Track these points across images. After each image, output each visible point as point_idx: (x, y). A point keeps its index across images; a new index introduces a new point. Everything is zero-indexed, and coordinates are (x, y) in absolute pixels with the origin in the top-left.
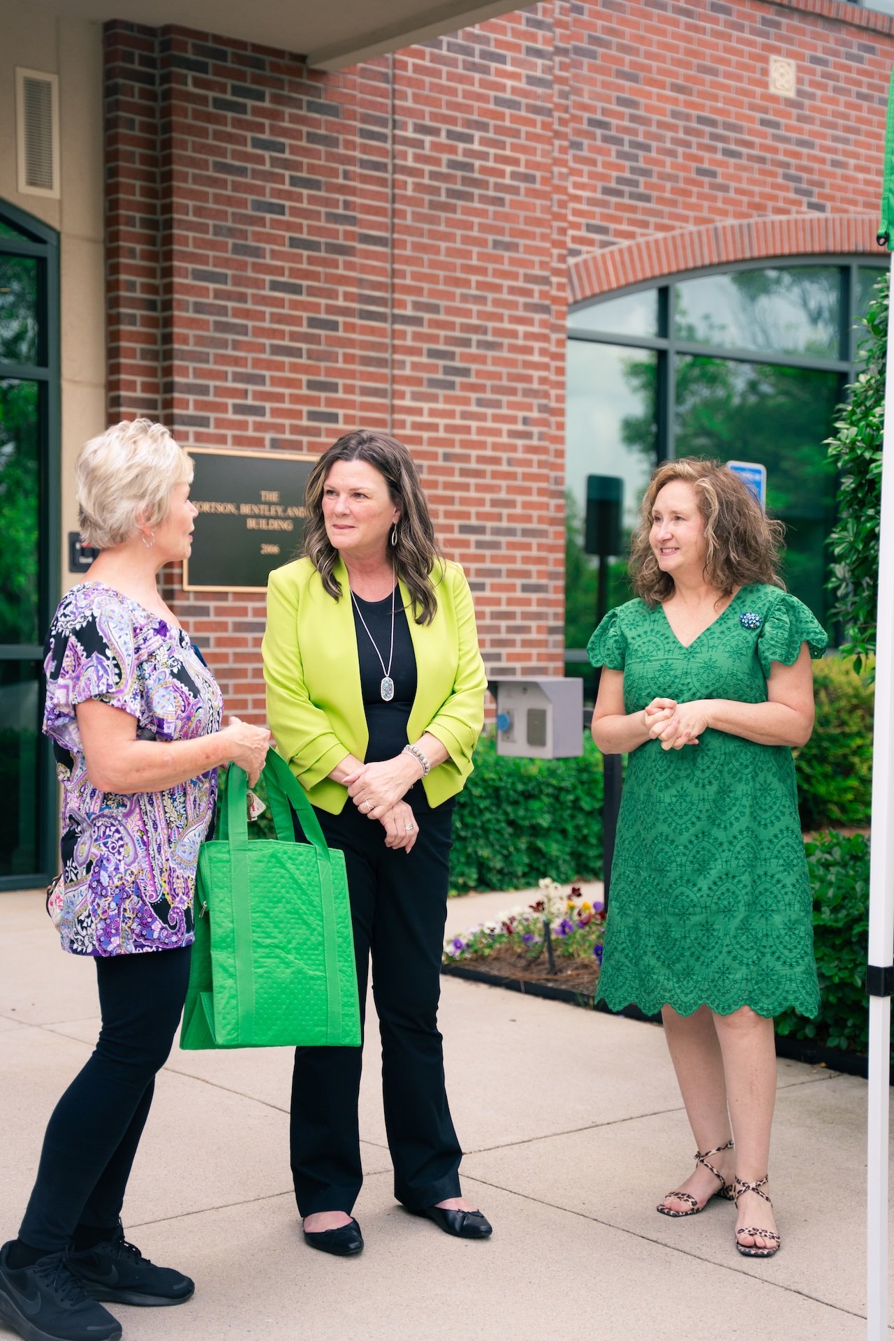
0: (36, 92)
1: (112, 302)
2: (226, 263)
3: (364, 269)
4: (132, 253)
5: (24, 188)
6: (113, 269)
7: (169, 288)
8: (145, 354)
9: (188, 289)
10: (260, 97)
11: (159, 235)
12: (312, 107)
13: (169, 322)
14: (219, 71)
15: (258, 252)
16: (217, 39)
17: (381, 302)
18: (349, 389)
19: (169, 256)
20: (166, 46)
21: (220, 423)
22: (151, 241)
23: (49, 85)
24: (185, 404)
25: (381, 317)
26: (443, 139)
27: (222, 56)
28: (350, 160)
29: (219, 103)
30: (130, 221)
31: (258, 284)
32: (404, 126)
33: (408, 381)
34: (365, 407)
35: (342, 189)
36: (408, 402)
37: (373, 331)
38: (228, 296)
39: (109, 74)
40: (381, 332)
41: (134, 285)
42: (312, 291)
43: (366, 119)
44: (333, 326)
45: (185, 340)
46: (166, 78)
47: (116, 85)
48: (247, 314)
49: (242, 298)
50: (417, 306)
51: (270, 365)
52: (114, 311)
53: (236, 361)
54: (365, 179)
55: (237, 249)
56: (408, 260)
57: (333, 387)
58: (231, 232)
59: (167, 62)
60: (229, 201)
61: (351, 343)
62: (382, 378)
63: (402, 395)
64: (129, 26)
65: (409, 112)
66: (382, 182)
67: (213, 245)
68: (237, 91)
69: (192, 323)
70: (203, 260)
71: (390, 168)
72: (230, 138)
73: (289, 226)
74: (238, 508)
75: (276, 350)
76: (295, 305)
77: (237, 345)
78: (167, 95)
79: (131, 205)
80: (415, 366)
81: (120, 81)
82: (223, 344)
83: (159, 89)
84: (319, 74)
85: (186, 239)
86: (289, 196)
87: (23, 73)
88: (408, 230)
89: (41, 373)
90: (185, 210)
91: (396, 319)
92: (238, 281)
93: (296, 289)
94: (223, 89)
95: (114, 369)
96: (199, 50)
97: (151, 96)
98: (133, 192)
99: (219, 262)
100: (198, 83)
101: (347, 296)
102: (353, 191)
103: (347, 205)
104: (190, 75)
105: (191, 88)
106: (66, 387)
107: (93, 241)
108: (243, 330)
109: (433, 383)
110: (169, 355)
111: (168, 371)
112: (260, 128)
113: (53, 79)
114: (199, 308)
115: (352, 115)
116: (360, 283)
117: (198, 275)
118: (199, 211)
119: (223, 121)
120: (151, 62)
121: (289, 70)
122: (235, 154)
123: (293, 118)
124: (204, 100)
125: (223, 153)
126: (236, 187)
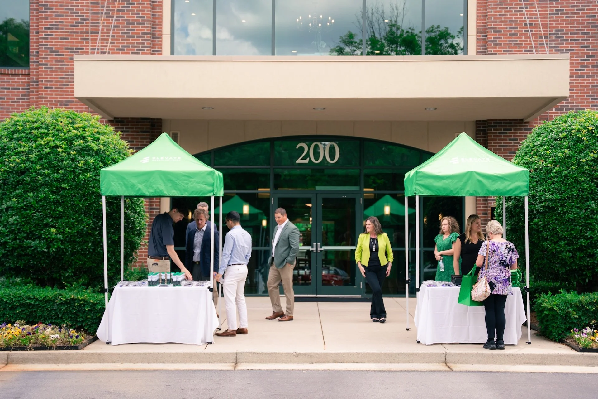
10: (511, 130)
12: (525, 130)
14: (500, 127)
16: (500, 120)
20: (488, 124)
27: (501, 123)
29: (500, 133)
39: (476, 131)
46: (488, 130)
59: (488, 127)
60: (503, 153)
64: (480, 121)
68: (504, 130)
83: (487, 132)
84: (528, 122)
94: (501, 130)
96: (494, 123)
100: (494, 130)
104: (493, 128)
105: (493, 131)
112: (511, 136)
119: (501, 136)
120: (485, 127)
121: (519, 123)
122: (504, 143)
123: (520, 133)
124: (496, 133)
125: (501, 143)
126: (504, 150)
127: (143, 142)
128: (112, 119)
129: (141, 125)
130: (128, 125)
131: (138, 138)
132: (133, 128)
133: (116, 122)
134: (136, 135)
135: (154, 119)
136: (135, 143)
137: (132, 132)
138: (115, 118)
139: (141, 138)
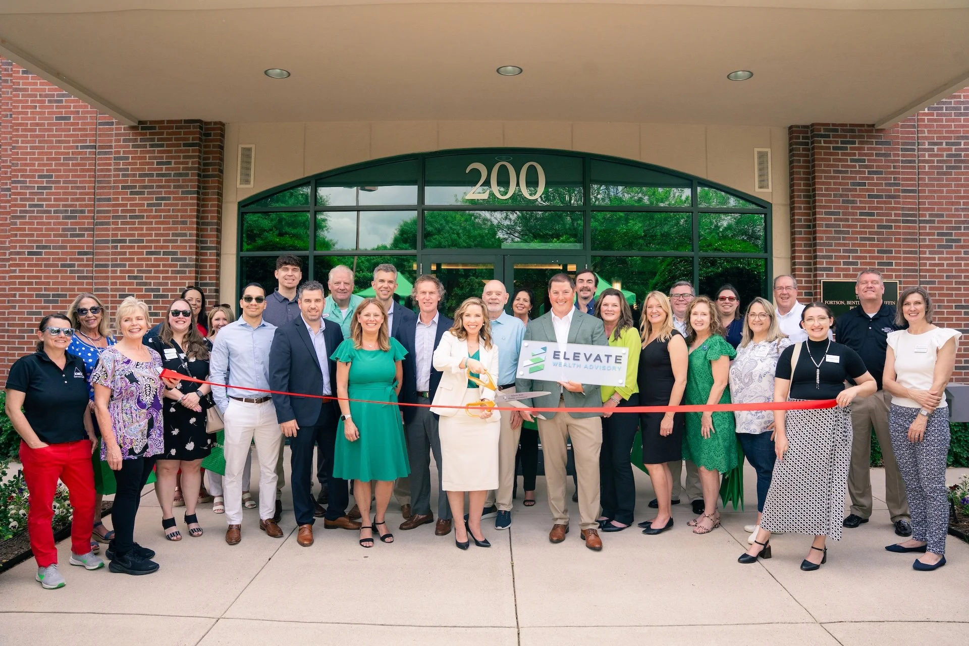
0: (762, 156)
1: (793, 227)
2: (839, 207)
3: (904, 203)
4: (800, 208)
5: (757, 190)
6: (793, 215)
7: (815, 220)
8: (806, 245)
9: (822, 219)
10: (854, 143)
11: (811, 200)
12: (877, 143)
13: (815, 232)
14: (834, 136)
15: (854, 202)
16: (834, 125)
17: (915, 216)
18: (898, 252)
19: (815, 207)
20: (812, 131)
21: (837, 269)
22: (808, 202)
23: (767, 153)
24: (822, 263)
25: (914, 222)
26: (944, 146)
27: (837, 131)
28: (897, 161)
29: (834, 148)
30: (799, 196)
31: (854, 214)
32: (924, 144)
33: (927, 246)
34: (905, 258)
35: (892, 173)
36: (927, 255)
37: (909, 228)
38: (841, 220)
39: (791, 145)
40: (914, 228)
41: (801, 220)
42: (878, 215)
43: (903, 144)
44: (890, 227)
45: (822, 238)
46: (813, 143)
47: (793, 148)
48: (849, 226)
49: (847, 220)
50: (930, 215)
51: (859, 245)
52: (793, 230)
53: (844, 245)
54: (903, 167)
55: (844, 202)
56: (926, 197)
57: (891, 252)
58: (841, 196)
59: (812, 137)
60: (840, 184)
61: (899, 233)
62: (915, 246)
63: (925, 253)
64: (798, 127)
65: (926, 138)
66: (913, 168)
67: (833, 201)
68: (842, 142)
69: (825, 232)
70: (830, 207)
71: (917, 161)
72: (840, 160)
73: (868, 190)
74: (846, 303)
75: (862, 239)
76: (871, 221)
77: (844, 239)
78: (813, 148)
79: (799, 191)
80: (930, 240)
81: (794, 146)
82: (839, 239)
83: (810, 147)
84: (881, 130)
85: (821, 201)
86: (868, 178)
87: (756, 150)
88: (926, 185)
89: (765, 255)
90: (821, 189)
91: (921, 222)
92: (844, 214)
93: (872, 214)
94: (837, 142)
95: (793, 252)
96: (825, 130)
97: (808, 150)
98: (801, 185)
99: (836, 207)
100: (825, 142)
101: (896, 215)
102: (898, 173)
103: (895, 179)
104: (822, 140)
105: (823, 144)
106: (774, 259)
107: (785, 205)
108: (848, 232)
109: (940, 246)
110: (815, 245)
111: (815, 251)
112: (854, 155)
113: (769, 150)
114: (827, 226)
115: (898, 144)
116: (903, 209)
117: (826, 213)
118: (827, 189)
119: (837, 154)
120: (807, 138)
121: (867, 131)
122: (843, 166)
123: (869, 149)
124: (829, 148)
125: (837, 166)
126: (843, 178)
127: (187, 163)
128: (136, 124)
129: (185, 133)
130: (162, 134)
131: (179, 157)
132: (170, 139)
133: (143, 128)
134: (176, 152)
135: (210, 123)
136: (173, 165)
137: (168, 146)
138: (140, 122)
139: (185, 157)
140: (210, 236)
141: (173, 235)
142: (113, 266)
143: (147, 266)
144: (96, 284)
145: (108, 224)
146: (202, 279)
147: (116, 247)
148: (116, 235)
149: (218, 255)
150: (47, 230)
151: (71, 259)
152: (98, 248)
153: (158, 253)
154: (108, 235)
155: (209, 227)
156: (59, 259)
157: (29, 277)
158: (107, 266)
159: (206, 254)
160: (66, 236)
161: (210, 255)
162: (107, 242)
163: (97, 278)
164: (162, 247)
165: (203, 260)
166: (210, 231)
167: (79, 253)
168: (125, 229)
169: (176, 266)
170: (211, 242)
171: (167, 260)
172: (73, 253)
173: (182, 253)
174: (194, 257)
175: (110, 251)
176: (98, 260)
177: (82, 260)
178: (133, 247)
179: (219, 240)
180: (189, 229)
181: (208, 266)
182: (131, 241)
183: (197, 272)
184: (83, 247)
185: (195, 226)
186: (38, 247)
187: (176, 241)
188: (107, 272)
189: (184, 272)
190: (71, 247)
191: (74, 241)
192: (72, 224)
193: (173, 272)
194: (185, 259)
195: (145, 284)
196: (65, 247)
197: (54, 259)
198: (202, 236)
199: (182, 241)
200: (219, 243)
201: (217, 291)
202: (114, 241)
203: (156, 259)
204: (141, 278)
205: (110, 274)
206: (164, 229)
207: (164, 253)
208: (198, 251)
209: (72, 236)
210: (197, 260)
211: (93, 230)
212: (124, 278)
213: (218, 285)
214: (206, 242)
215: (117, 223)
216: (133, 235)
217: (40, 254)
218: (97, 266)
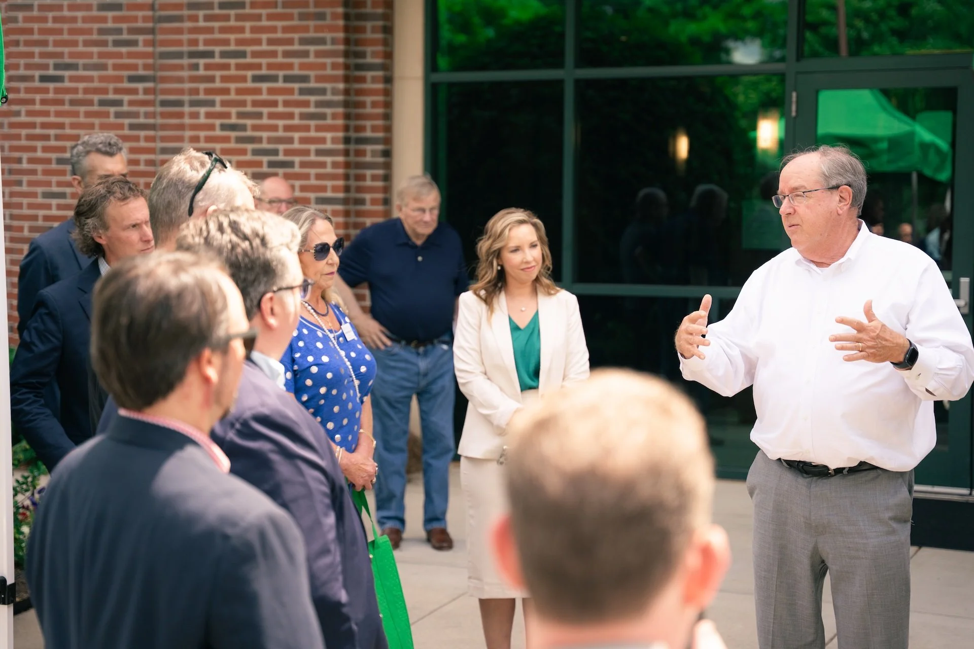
140: (373, 42)
141: (303, 41)
142: (193, 104)
143: (255, 104)
144: (164, 139)
145: (180, 19)
146: (359, 129)
147: (195, 67)
148: (195, 42)
149: (388, 80)
150: (72, 32)
151: (117, 91)
152: (164, 68)
153: (274, 79)
154: (179, 43)
155: (369, 25)
156: (96, 91)
157: (44, 126)
158: (180, 103)
159: (362, 80)
160: (104, 43)
161: (372, 81)
162: (179, 55)
163: (164, 127)
164: (281, 67)
165: (360, 92)
166: (371, 31)
167: (132, 79)
168: (210, 30)
169: (306, 104)
170: (374, 54)
171: (290, 91)
172: (119, 79)
173: (319, 79)
174: (341, 86)
175: (185, 74)
176: (165, 92)
177: (135, 91)
178: (226, 67)
179: (388, 49)
180: (332, 29)
181: (369, 104)
182: (224, 55)
183: (347, 116)
184: (135, 67)
185: (341, 23)
186: (57, 67)
187: (306, 54)
188: (180, 115)
189: (323, 116)
190: (116, 67)
191: (119, 55)
192: (116, 19)
193: (303, 116)
194: (323, 92)
195: (252, 140)
196: (104, 67)
197: (86, 91)
198: (358, 42)
199: (318, 54)
200: (389, 55)
201: (387, 154)
202: (192, 55)
203: (271, 91)
204: (243, 128)
205: (187, 121)
206: (286, 29)
207: (287, 79)
208: (348, 73)
209: (117, 43)
210: (347, 92)
211: (152, 31)
212: (211, 127)
213: (388, 141)
214: (362, 55)
215: (195, 19)
216: (226, 42)
217: (60, 79)
218: (164, 103)
